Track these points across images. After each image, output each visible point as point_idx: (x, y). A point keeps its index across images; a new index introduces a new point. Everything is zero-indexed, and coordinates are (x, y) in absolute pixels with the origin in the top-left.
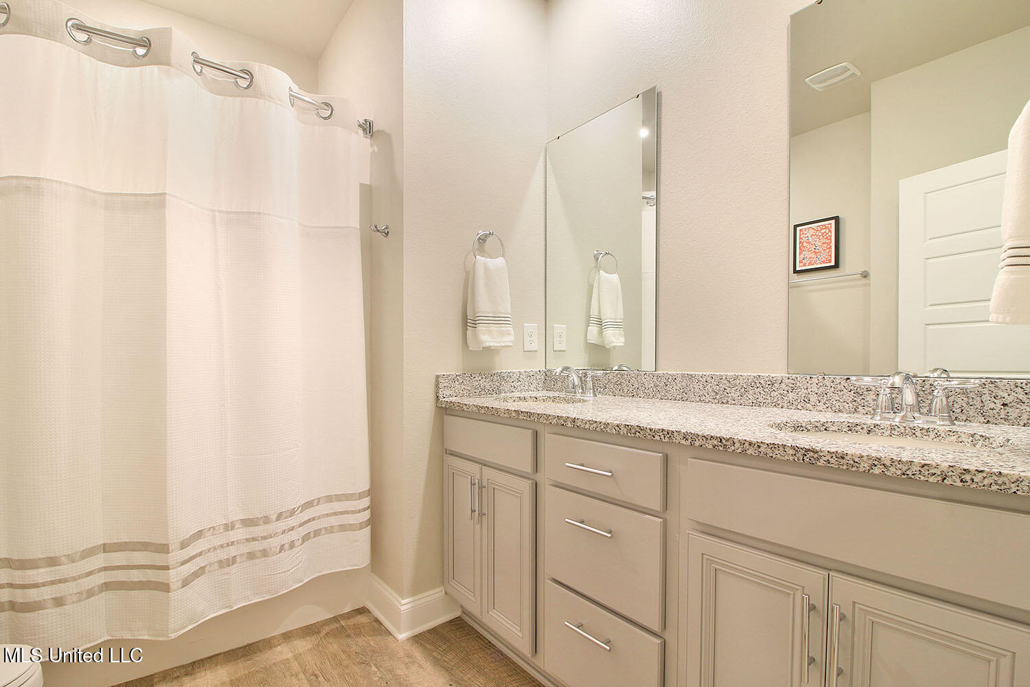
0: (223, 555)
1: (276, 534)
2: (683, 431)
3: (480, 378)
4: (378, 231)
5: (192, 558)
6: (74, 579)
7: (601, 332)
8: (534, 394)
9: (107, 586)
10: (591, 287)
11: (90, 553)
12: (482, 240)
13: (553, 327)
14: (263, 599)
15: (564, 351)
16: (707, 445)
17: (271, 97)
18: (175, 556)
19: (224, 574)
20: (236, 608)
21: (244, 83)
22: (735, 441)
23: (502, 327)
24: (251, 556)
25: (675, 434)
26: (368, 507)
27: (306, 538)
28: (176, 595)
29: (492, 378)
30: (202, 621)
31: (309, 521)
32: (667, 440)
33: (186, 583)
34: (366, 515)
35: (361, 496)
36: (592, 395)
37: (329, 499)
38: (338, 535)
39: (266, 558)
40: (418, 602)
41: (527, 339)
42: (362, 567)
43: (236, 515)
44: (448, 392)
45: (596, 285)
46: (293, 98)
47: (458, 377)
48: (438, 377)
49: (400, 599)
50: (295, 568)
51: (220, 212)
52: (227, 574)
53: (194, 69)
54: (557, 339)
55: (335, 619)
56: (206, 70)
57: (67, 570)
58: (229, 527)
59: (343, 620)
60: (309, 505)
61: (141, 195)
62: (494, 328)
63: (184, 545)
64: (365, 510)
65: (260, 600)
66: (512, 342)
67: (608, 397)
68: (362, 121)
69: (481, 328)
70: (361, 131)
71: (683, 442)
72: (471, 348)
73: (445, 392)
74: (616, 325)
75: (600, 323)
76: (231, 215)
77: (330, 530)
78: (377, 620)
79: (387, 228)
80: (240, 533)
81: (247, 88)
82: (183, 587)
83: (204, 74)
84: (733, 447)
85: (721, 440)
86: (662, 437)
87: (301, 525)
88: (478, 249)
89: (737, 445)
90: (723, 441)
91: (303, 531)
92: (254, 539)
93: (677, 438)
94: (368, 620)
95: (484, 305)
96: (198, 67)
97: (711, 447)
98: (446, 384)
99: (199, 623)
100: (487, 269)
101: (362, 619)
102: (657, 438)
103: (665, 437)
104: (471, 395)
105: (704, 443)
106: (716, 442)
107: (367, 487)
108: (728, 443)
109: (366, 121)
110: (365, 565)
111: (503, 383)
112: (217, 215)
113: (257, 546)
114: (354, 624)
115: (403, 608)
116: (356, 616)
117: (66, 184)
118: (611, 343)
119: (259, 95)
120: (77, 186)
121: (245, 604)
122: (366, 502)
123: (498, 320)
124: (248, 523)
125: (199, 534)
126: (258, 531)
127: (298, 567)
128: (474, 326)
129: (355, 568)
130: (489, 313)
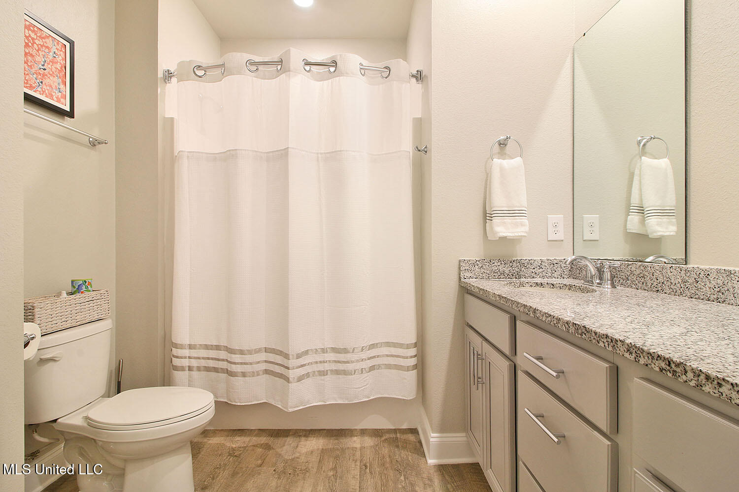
0: (321, 367)
1: (352, 362)
2: (627, 342)
3: (499, 264)
4: (419, 151)
5: (302, 366)
6: (251, 364)
7: (643, 222)
8: (551, 281)
9: (267, 372)
10: (632, 175)
11: (258, 351)
12: (502, 144)
13: (583, 217)
14: (343, 402)
15: (598, 241)
16: (653, 366)
17: (347, 73)
18: (292, 363)
19: (322, 380)
20: (328, 403)
21: (332, 69)
22: (687, 369)
23: (517, 219)
24: (337, 372)
25: (619, 343)
26: (415, 356)
27: (372, 368)
28: (293, 386)
29: (511, 264)
30: (308, 406)
31: (374, 357)
32: (610, 349)
33: (300, 379)
34: (413, 361)
35: (408, 347)
36: (609, 287)
37: (388, 344)
38: (394, 371)
39: (346, 376)
40: (445, 439)
41: (551, 229)
42: (409, 399)
43: (329, 345)
44: (468, 274)
45: (637, 172)
46: (363, 70)
47: (478, 262)
48: (460, 261)
49: (431, 432)
50: (364, 388)
51: (321, 154)
52: (323, 380)
53: (305, 69)
54: (587, 230)
55: (395, 431)
56: (314, 68)
57: (248, 358)
58: (324, 351)
59: (399, 433)
60: (373, 346)
61: (277, 151)
62: (508, 220)
63: (299, 356)
64: (411, 357)
65: (342, 402)
66: (526, 232)
67: (630, 289)
68: (415, 72)
69: (496, 220)
70: (414, 80)
71: (627, 355)
72: (489, 238)
73: (466, 274)
74: (663, 213)
75: (641, 210)
76: (327, 155)
77: (389, 367)
78: (420, 442)
79: (426, 147)
80: (331, 356)
81: (335, 71)
82: (298, 382)
83: (312, 71)
84: (684, 377)
85: (669, 362)
86: (606, 345)
87: (369, 359)
88: (499, 153)
89: (690, 375)
90: (673, 365)
91: (370, 363)
92: (339, 362)
93: (621, 349)
94: (415, 440)
95: (499, 201)
96: (307, 68)
97: (657, 369)
98: (467, 268)
99: (307, 406)
100: (502, 169)
101: (411, 437)
102: (601, 344)
103: (609, 345)
104: (490, 278)
105: (650, 362)
106: (663, 365)
107: (414, 341)
108: (678, 370)
109: (418, 71)
110: (411, 398)
111: (523, 269)
112: (319, 155)
113: (341, 367)
114: (405, 439)
115: (431, 440)
116: (409, 433)
117: (248, 150)
118: (655, 232)
119: (341, 74)
120: (253, 151)
121: (333, 402)
122: (413, 351)
123: (512, 213)
124: (335, 350)
125: (306, 353)
126: (342, 357)
127: (366, 387)
128: (491, 219)
129: (405, 398)
130: (503, 207)
